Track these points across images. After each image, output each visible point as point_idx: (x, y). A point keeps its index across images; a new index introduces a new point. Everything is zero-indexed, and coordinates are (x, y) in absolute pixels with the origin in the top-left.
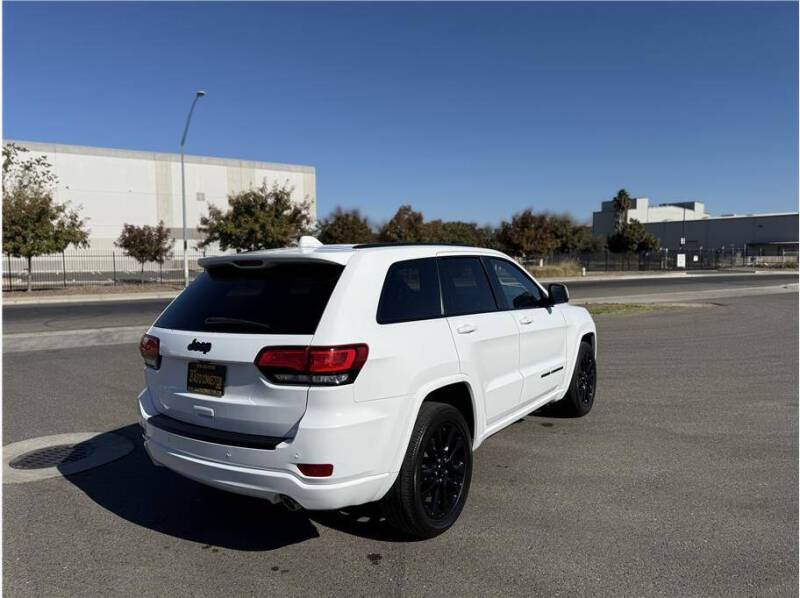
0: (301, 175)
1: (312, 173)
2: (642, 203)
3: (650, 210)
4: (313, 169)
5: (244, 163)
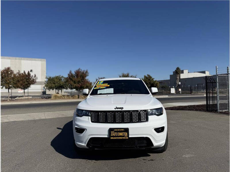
0: (40, 62)
1: (44, 61)
2: (186, 72)
3: (189, 74)
5: (17, 58)
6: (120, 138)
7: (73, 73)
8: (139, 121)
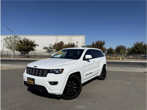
6: (31, 83)
7: (95, 43)
8: (42, 76)
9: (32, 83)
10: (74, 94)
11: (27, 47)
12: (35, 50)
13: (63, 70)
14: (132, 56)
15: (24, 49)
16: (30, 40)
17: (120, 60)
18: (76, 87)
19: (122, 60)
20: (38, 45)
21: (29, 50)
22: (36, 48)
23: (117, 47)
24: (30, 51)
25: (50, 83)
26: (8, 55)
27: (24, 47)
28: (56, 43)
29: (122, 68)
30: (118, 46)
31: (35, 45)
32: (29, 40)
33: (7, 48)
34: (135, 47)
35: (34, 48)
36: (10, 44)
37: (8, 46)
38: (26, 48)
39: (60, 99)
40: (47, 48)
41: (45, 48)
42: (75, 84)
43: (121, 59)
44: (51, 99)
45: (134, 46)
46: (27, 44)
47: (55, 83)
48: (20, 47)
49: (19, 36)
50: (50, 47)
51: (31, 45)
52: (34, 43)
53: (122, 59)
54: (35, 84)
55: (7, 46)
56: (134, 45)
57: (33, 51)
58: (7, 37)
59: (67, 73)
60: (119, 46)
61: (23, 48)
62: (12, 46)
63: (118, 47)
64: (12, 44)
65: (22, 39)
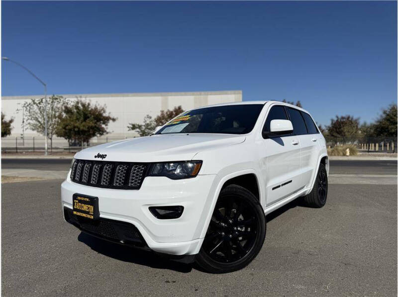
0: (234, 96)
4: (241, 92)
5: (203, 93)
6: (84, 215)
8: (125, 186)
9: (88, 213)
10: (241, 252)
11: (84, 123)
12: (107, 133)
13: (199, 163)
14: (377, 145)
15: (76, 129)
16: (92, 106)
17: (344, 155)
18: (246, 229)
19: (350, 155)
20: (114, 120)
21: (91, 132)
22: (110, 127)
23: (332, 120)
24: (94, 135)
25: (154, 210)
26: (34, 148)
27: (76, 125)
28: (162, 112)
29: (360, 175)
30: (337, 117)
31: (106, 120)
32: (89, 104)
33: (33, 130)
34: (388, 120)
35: (103, 126)
36: (40, 120)
37: (36, 125)
38: (82, 128)
39: (190, 271)
40: (140, 127)
41: (134, 127)
42: (241, 217)
43: (348, 154)
44: (158, 270)
45: (384, 116)
46: (86, 117)
47: (174, 212)
48: (67, 126)
49: (64, 96)
50: (147, 125)
51: (95, 118)
52: (104, 112)
53: (353, 152)
54: (101, 216)
55: (33, 125)
56: (385, 112)
57: (101, 134)
58: (34, 101)
59: (213, 178)
60: (340, 117)
61: (75, 127)
62: (44, 124)
63: (337, 120)
64: (44, 119)
65: (72, 104)
